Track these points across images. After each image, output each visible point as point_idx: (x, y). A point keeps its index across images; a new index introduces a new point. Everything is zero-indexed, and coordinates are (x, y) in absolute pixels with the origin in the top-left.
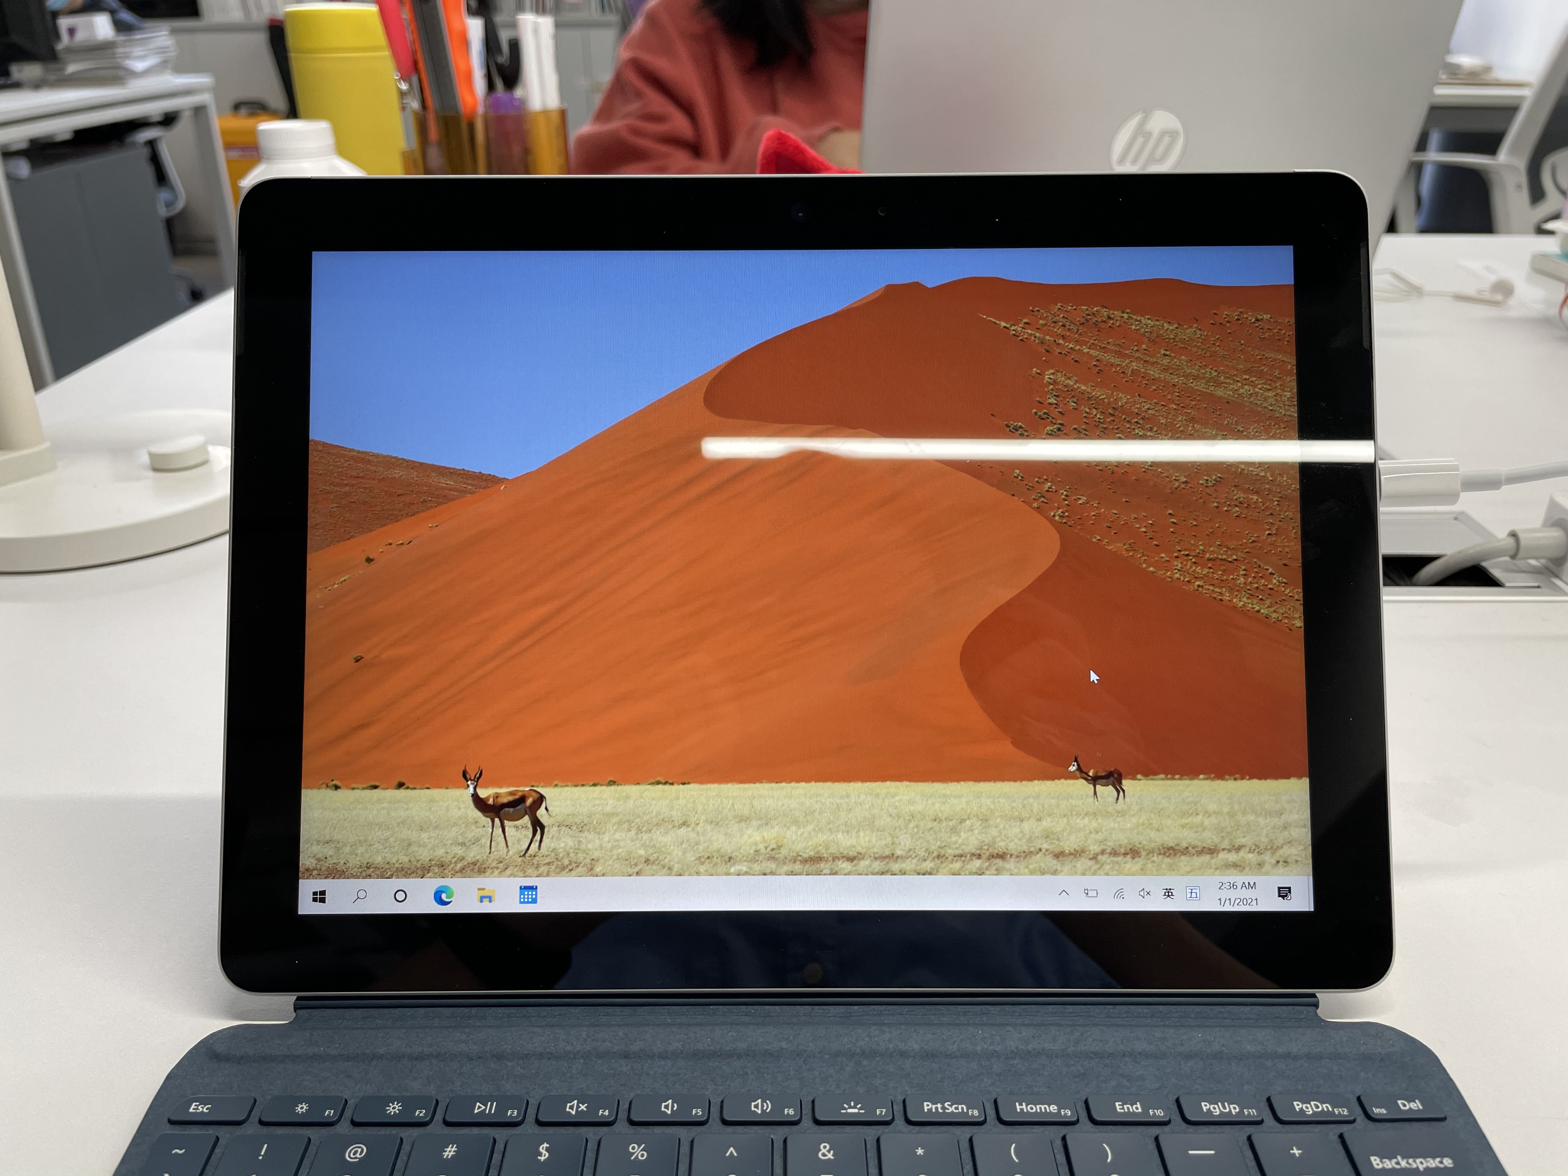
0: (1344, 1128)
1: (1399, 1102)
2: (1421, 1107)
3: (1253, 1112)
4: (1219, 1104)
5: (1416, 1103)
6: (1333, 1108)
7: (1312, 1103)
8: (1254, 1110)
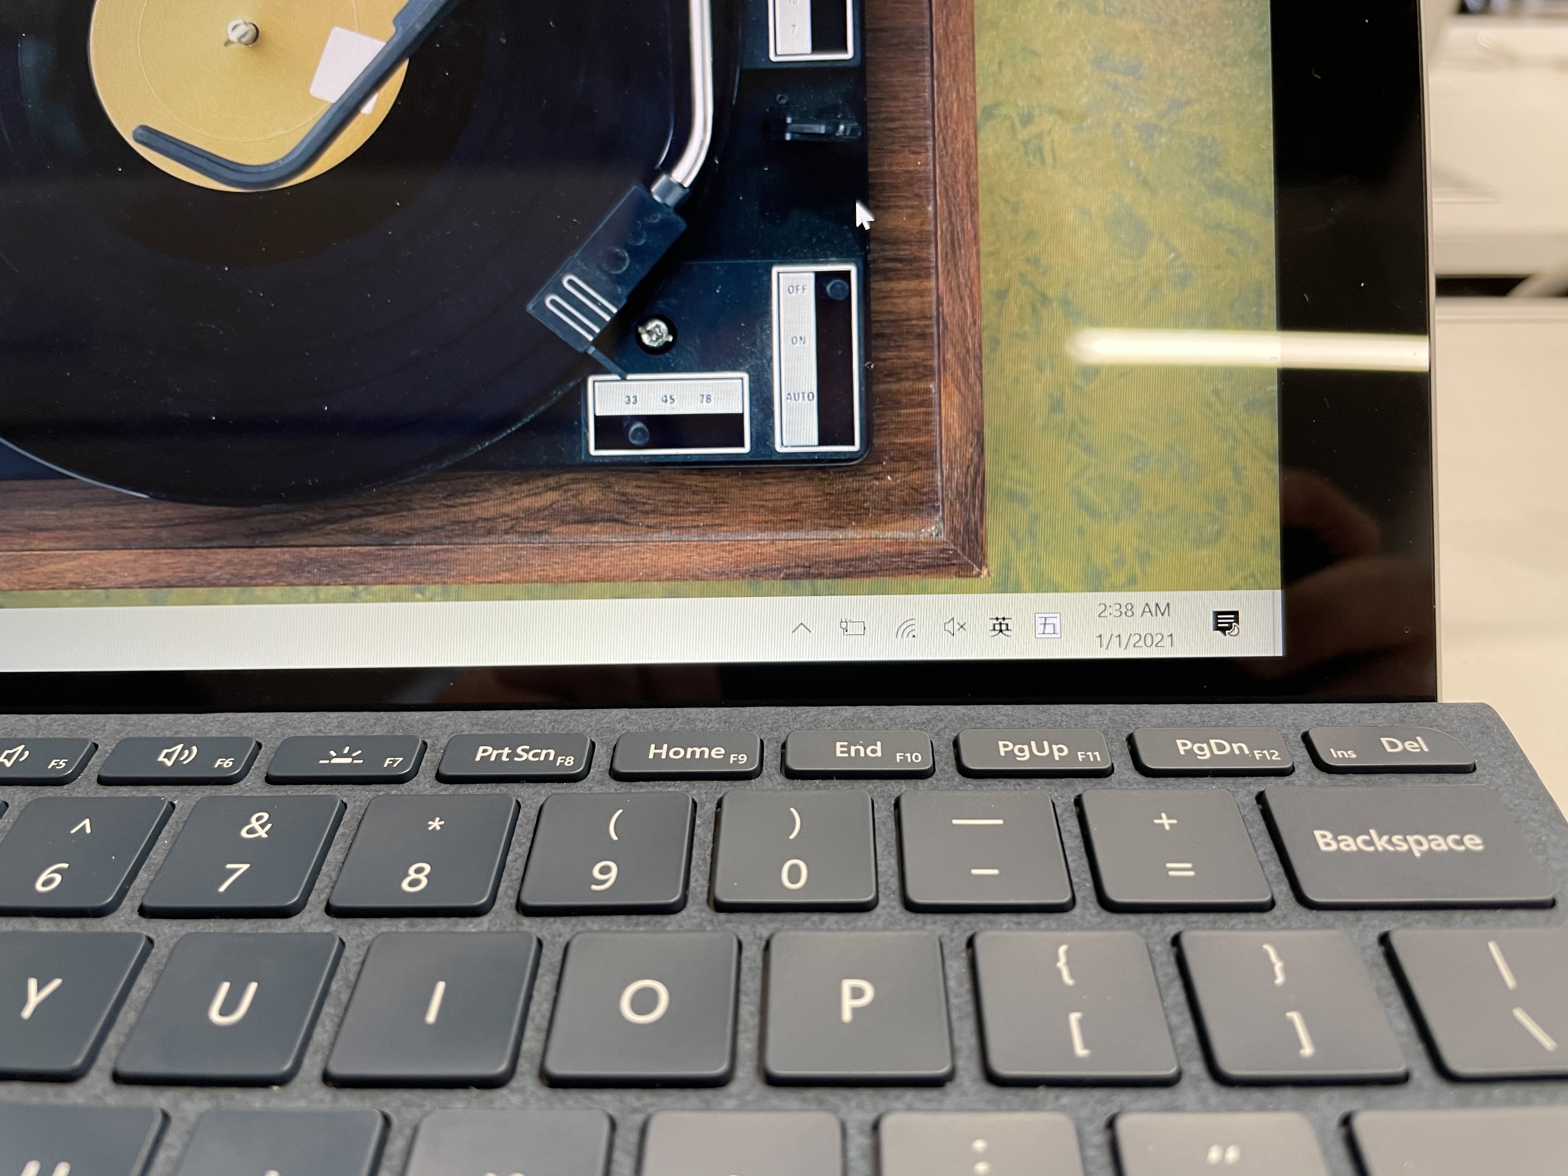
0: (1269, 785)
1: (1384, 740)
2: (1426, 749)
3: (1095, 757)
4: (1033, 743)
5: (1417, 742)
6: (1251, 750)
7: (1212, 742)
8: (1097, 753)
